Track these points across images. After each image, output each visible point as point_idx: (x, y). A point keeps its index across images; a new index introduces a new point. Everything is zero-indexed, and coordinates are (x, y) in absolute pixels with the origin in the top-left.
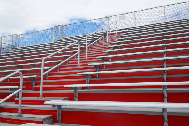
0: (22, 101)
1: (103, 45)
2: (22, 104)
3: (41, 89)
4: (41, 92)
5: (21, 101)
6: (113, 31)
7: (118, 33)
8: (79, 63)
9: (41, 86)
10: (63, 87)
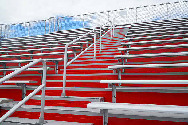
0: (46, 101)
1: (111, 38)
2: (46, 105)
3: (64, 85)
4: (64, 89)
5: (44, 101)
6: (117, 26)
7: (120, 28)
8: (95, 55)
9: (64, 81)
10: (99, 83)
